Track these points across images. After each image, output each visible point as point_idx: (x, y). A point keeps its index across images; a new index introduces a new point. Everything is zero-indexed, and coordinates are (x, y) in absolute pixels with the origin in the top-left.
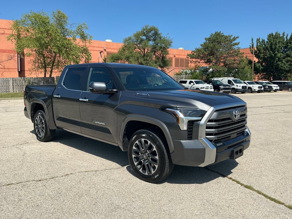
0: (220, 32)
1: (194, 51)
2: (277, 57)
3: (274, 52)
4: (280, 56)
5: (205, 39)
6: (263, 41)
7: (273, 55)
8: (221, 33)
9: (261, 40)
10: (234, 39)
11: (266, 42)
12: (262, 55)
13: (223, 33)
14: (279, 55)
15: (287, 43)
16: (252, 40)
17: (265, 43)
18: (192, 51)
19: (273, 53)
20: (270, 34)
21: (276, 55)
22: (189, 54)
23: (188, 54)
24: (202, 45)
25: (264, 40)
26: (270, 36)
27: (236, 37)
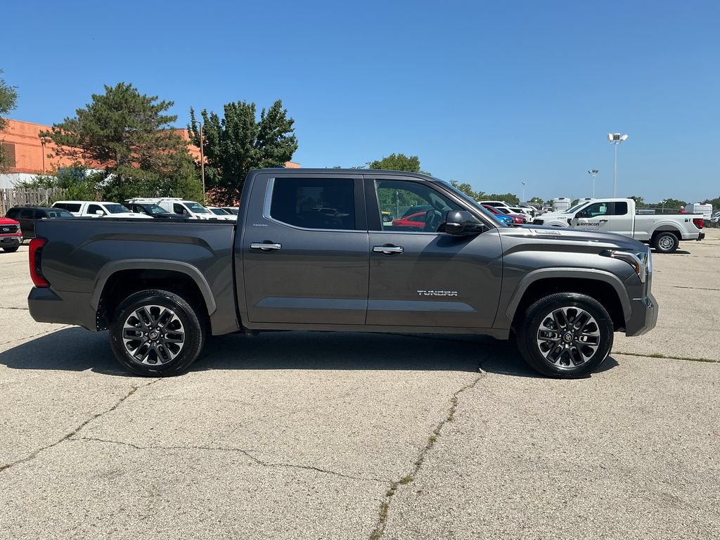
0: (130, 86)
1: (61, 126)
2: (248, 157)
3: (243, 145)
4: (255, 155)
5: (94, 97)
6: (214, 118)
7: (242, 150)
8: (132, 88)
9: (209, 116)
10: (163, 106)
11: (220, 122)
12: (217, 150)
13: (136, 90)
14: (252, 152)
15: (264, 128)
16: (192, 113)
17: (218, 123)
18: (55, 125)
19: (243, 148)
20: (229, 105)
21: (247, 150)
22: (45, 131)
23: (42, 132)
24: (80, 112)
25: (216, 116)
26: (230, 109)
27: (166, 102)
